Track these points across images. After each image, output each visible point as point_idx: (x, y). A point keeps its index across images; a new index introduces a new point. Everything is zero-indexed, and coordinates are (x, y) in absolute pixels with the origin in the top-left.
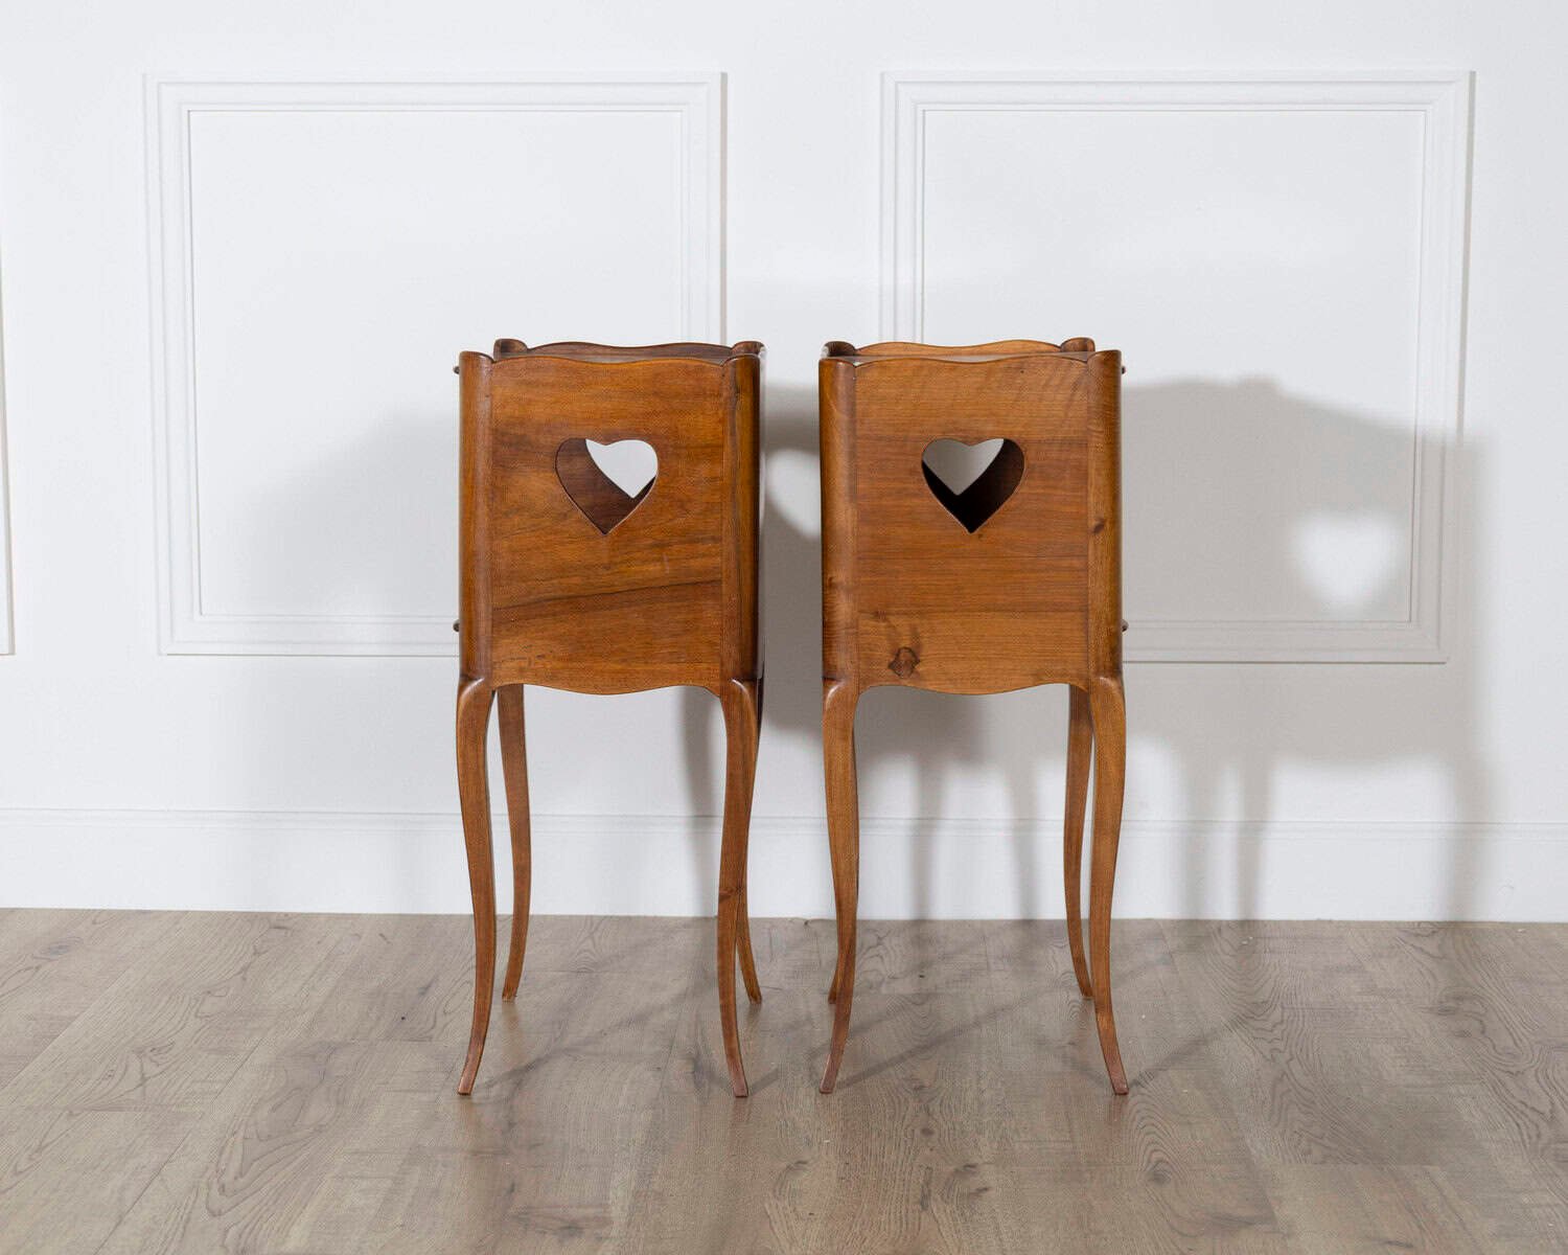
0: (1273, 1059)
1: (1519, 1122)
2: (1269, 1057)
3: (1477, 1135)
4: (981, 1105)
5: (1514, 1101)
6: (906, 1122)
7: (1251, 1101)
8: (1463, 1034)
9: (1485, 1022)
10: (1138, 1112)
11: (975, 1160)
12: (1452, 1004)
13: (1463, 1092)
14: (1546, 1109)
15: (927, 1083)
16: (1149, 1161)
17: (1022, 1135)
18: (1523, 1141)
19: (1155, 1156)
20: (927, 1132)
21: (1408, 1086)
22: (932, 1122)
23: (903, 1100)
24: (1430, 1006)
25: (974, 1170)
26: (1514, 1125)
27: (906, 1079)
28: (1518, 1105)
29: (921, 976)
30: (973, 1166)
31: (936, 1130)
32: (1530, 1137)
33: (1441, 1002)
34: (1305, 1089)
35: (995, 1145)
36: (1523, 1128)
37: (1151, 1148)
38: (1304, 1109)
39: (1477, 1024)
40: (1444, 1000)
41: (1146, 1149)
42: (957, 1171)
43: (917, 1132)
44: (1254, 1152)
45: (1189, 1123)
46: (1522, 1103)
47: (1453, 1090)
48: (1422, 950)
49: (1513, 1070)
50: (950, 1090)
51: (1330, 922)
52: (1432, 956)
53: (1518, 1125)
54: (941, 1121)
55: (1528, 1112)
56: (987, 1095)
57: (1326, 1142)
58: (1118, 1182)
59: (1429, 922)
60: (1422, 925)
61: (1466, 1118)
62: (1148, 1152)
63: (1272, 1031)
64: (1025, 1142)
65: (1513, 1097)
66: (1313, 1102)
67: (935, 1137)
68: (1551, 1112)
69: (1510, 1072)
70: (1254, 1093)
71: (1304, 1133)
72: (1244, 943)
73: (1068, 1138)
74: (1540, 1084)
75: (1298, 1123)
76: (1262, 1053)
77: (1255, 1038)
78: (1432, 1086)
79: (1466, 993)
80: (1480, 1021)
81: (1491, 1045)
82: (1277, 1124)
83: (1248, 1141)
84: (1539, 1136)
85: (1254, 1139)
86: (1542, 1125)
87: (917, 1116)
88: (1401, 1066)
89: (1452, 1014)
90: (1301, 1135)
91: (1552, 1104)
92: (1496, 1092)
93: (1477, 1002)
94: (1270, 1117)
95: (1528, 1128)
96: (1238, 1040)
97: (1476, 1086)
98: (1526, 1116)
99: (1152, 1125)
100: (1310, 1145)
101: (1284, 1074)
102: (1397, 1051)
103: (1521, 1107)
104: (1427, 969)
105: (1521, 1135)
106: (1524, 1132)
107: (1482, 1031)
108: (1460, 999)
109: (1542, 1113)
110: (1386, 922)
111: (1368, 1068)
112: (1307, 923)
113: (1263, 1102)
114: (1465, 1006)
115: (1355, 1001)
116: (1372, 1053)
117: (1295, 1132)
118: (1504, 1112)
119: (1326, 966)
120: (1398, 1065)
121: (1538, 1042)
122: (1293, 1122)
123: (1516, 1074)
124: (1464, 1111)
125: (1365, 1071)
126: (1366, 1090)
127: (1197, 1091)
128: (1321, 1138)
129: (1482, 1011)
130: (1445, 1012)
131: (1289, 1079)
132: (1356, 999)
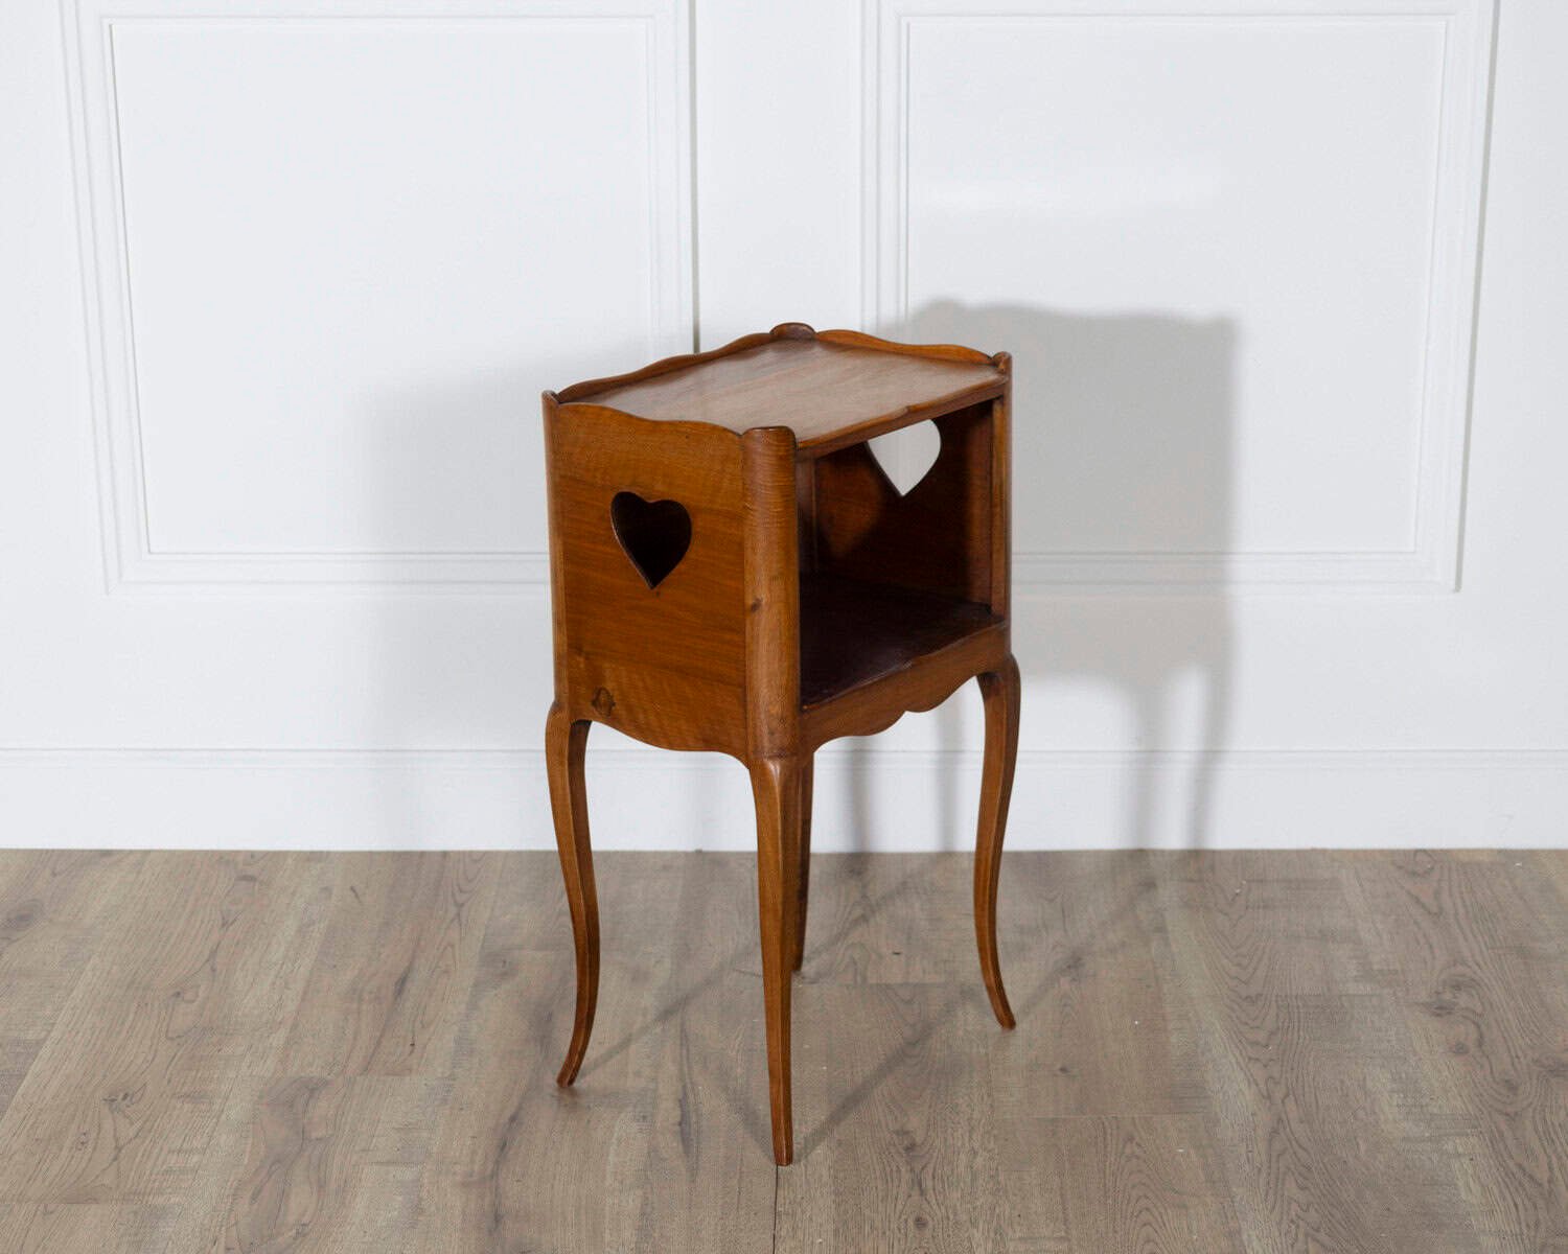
0: (1269, 1097)
1: (1519, 1201)
2: (1265, 1094)
3: (1475, 1224)
4: (974, 1179)
5: (1511, 1164)
6: (899, 1207)
7: (1247, 1168)
8: (1460, 1050)
9: (1483, 1028)
10: (1133, 1187)
12: (1447, 996)
13: (1460, 1150)
14: (1543, 1175)
15: (918, 1140)
17: (1018, 1228)
18: (1522, 1234)
20: (920, 1223)
21: (1404, 1140)
22: (925, 1205)
23: (894, 1169)
24: (1428, 1000)
26: (1512, 1208)
28: (1515, 1170)
31: (931, 1222)
32: (1528, 1226)
33: (1438, 993)
34: (1300, 1146)
35: (990, 1245)
36: (1521, 1207)
38: (1300, 1180)
39: (1472, 1028)
40: (1441, 988)
41: (1142, 1250)
43: (911, 1223)
45: (1185, 1207)
46: (1520, 1166)
47: (1449, 1147)
48: (1418, 901)
49: (1510, 1110)
50: (943, 1151)
51: (1324, 852)
52: (1430, 913)
53: (1516, 1205)
56: (979, 1160)
57: (1322, 1236)
59: (1425, 851)
60: (1419, 857)
61: (1463, 1195)
63: (1267, 1046)
64: (1020, 1239)
65: (1511, 1157)
66: (1309, 1169)
67: (928, 1233)
68: (1550, 1182)
69: (1507, 1114)
70: (1250, 1154)
71: (1301, 1223)
72: (1238, 891)
73: (1063, 1234)
74: (1537, 1131)
75: (1294, 1206)
76: (1257, 1085)
77: (1250, 1059)
78: (1430, 1139)
79: (1464, 975)
80: (1478, 1027)
81: (1487, 1066)
82: (1274, 1208)
83: (1245, 1237)
84: (1537, 1224)
85: (1251, 1233)
86: (1541, 1203)
87: (910, 1196)
88: (1398, 1106)
89: (1449, 1013)
90: (1298, 1227)
91: (1551, 1169)
92: (1494, 1149)
93: (1474, 992)
94: (1267, 1195)
95: (1526, 1210)
96: (1233, 1061)
97: (1474, 1140)
98: (1525, 1190)
99: (1147, 1209)
100: (1307, 1243)
101: (1280, 1120)
102: (1394, 1080)
103: (1519, 1175)
104: (1425, 935)
105: (1520, 1223)
106: (1522, 1218)
107: (1480, 1043)
108: (1457, 987)
109: (1540, 1185)
110: (1382, 852)
111: (1364, 1108)
112: (1301, 854)
113: (1260, 1170)
114: (1463, 1000)
115: (1351, 992)
116: (1369, 1084)
117: (1292, 1221)
118: (1502, 1184)
119: (1320, 931)
120: (1395, 1103)
121: (1536, 1061)
122: (1290, 1204)
123: (1513, 1118)
124: (1460, 1183)
125: (1361, 1114)
126: (1363, 1147)
127: (1192, 1152)
128: (1318, 1230)
129: (1479, 1010)
130: (1441, 1010)
131: (1285, 1128)
132: (1352, 988)
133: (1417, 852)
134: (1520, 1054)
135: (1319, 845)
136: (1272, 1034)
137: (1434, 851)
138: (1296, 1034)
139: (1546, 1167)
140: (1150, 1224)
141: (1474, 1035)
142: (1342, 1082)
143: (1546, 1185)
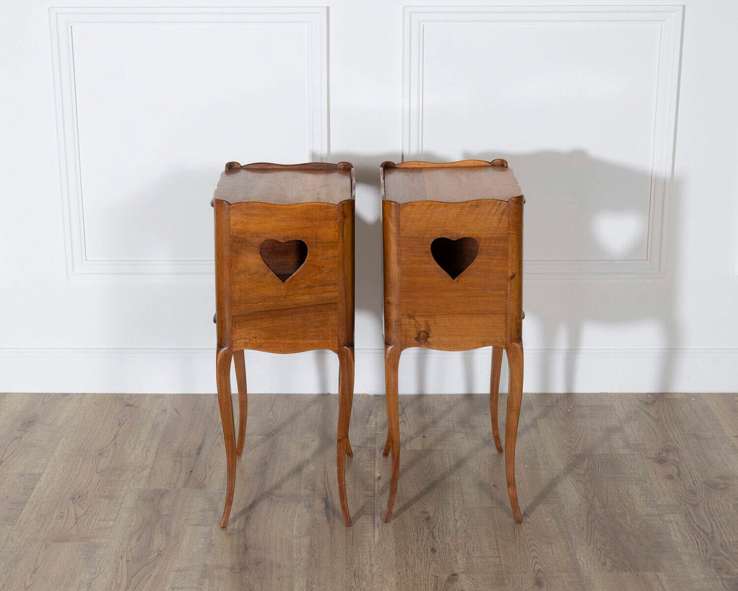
0: (586, 497)
2: (584, 495)
3: (679, 551)
4: (457, 531)
5: (695, 525)
6: (424, 544)
7: (577, 527)
8: (670, 477)
9: (680, 468)
10: (528, 535)
11: (456, 571)
12: (664, 455)
13: (672, 519)
14: (708, 530)
15: (431, 516)
16: (534, 571)
17: (477, 552)
18: (700, 555)
19: (538, 567)
20: (433, 550)
21: (647, 515)
22: (435, 543)
23: (421, 528)
24: (655, 457)
25: (456, 577)
26: (696, 543)
27: (422, 513)
28: (696, 527)
29: (424, 437)
30: (455, 575)
31: (438, 549)
32: (703, 551)
33: (659, 453)
34: (601, 518)
35: (465, 560)
36: (699, 543)
37: (534, 561)
38: (601, 532)
39: (676, 468)
40: (661, 452)
41: (532, 562)
42: (449, 578)
43: (429, 550)
44: (580, 562)
45: (551, 544)
46: (699, 526)
47: (667, 518)
48: (649, 414)
49: (693, 502)
50: (442, 520)
51: (607, 394)
52: (654, 420)
53: (697, 542)
54: (439, 541)
55: (702, 534)
56: (459, 524)
57: (612, 556)
58: (521, 586)
59: (651, 394)
60: (649, 396)
61: (674, 538)
62: (534, 564)
63: (585, 476)
64: (478, 557)
65: (694, 522)
66: (605, 528)
67: (437, 554)
68: (712, 532)
69: (692, 504)
70: (579, 521)
71: (603, 551)
72: (569, 411)
73: (497, 555)
74: (706, 512)
75: (599, 543)
76: (580, 492)
77: (577, 481)
78: (658, 515)
79: (670, 446)
80: (678, 467)
81: (683, 485)
82: (590, 544)
83: (578, 556)
84: (707, 551)
85: (580, 554)
86: (708, 542)
87: (428, 539)
88: (643, 501)
89: (664, 462)
90: (601, 552)
91: (712, 527)
92: (687, 519)
93: (675, 453)
94: (587, 538)
95: (702, 545)
96: (570, 482)
97: (677, 515)
98: (701, 536)
99: (534, 544)
100: (605, 558)
101: (591, 506)
102: (641, 490)
103: (698, 530)
104: (652, 429)
105: (699, 550)
106: (700, 548)
107: (679, 475)
108: (667, 451)
109: (708, 534)
110: (633, 394)
111: (629, 502)
112: (596, 394)
113: (583, 528)
114: (671, 456)
115: (621, 453)
116: (630, 492)
117: (598, 549)
118: (691, 534)
119: (606, 427)
120: (642, 500)
121: (704, 482)
122: (597, 542)
123: (695, 506)
124: (672, 533)
125: (627, 504)
126: (628, 518)
127: (553, 520)
128: (610, 553)
129: (678, 460)
130: (661, 461)
131: (593, 511)
132: (621, 451)
133: (647, 394)
134: (697, 479)
135: (605, 391)
136: (587, 470)
137: (655, 393)
138: (597, 471)
139: (710, 527)
140: (536, 551)
141: (676, 471)
142: (618, 490)
143: (710, 534)
